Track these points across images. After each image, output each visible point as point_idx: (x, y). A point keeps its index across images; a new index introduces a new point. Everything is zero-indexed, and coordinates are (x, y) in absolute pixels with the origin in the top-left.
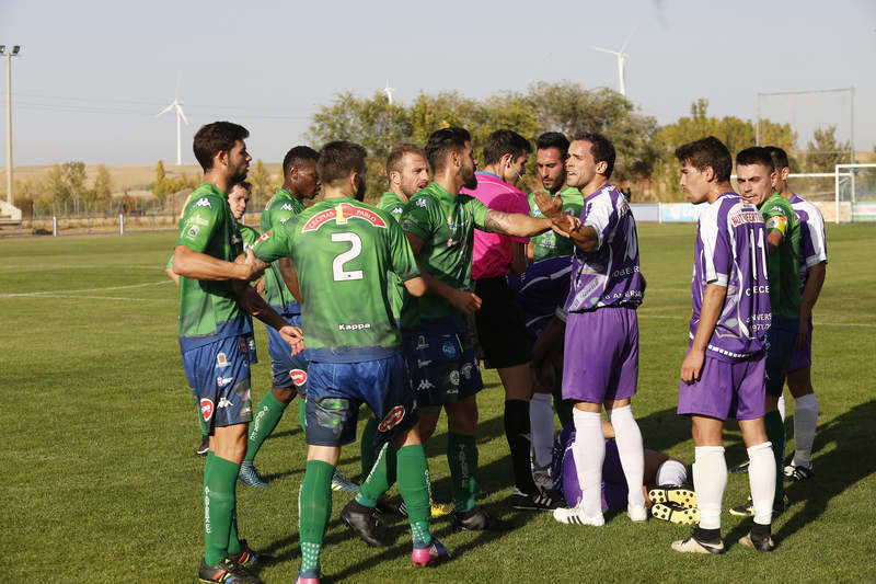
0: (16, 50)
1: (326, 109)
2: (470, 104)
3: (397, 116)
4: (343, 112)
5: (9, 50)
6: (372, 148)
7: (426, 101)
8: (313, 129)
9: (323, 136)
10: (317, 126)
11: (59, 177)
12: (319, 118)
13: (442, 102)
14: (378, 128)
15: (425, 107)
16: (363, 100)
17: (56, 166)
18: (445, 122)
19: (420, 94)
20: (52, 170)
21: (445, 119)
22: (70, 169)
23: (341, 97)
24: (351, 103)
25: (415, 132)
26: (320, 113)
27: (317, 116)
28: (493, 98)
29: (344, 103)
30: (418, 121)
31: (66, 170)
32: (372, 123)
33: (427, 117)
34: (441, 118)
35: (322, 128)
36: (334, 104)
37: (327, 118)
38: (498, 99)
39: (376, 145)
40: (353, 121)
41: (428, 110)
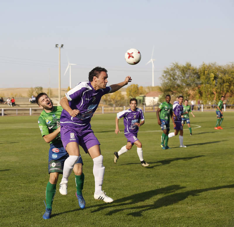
0: (62, 46)
1: (168, 69)
2: (220, 67)
3: (194, 72)
4: (174, 70)
5: (60, 46)
6: (185, 83)
7: (205, 66)
8: (163, 76)
9: (167, 79)
10: (165, 75)
11: (33, 92)
12: (165, 72)
13: (210, 66)
14: (187, 76)
15: (205, 68)
16: (182, 66)
17: (32, 88)
18: (212, 74)
19: (203, 63)
20: (30, 90)
21: (213, 73)
22: (37, 90)
23: (174, 64)
24: (177, 67)
25: (201, 78)
26: (166, 70)
27: (164, 71)
28: (227, 65)
29: (175, 67)
30: (202, 73)
31: (36, 90)
32: (185, 74)
33: (206, 72)
34: (211, 73)
35: (166, 76)
36: (171, 67)
37: (168, 72)
38: (229, 65)
39: (187, 82)
40: (178, 73)
41: (206, 69)
